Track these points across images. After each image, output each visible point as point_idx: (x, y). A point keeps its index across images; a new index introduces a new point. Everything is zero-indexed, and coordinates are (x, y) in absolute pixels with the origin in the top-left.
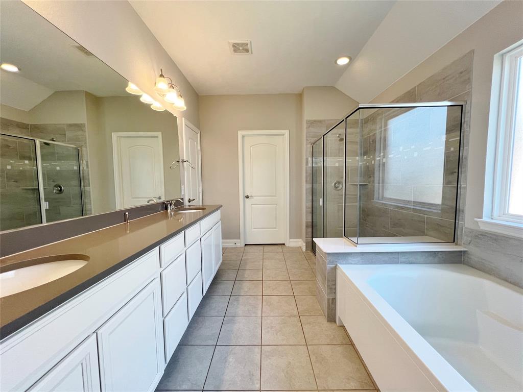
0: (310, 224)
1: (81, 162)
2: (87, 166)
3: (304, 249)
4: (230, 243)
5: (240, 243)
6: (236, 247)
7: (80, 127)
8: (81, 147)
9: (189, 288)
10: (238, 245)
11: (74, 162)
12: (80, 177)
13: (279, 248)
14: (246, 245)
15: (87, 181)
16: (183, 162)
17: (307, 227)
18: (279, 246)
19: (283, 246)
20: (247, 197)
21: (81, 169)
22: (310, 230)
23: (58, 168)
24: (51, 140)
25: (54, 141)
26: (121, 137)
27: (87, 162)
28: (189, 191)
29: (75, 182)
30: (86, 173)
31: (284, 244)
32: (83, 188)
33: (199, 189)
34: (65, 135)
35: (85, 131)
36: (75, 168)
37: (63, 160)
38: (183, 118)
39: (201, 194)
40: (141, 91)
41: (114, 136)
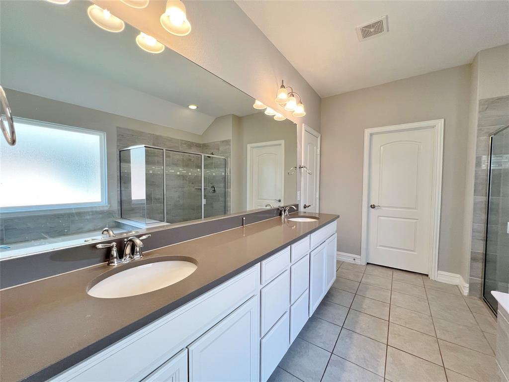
0: (481, 257)
1: (227, 169)
2: (230, 173)
3: (466, 292)
4: (348, 258)
5: (361, 261)
6: (355, 264)
7: (227, 142)
8: (227, 157)
9: (292, 308)
10: (358, 262)
11: (222, 170)
12: (225, 180)
13: (419, 279)
14: (368, 263)
15: (229, 184)
16: (301, 167)
17: (473, 259)
18: (417, 275)
19: (425, 277)
20: (373, 207)
21: (226, 174)
22: (480, 265)
23: (214, 174)
24: (211, 154)
25: (213, 154)
26: (253, 148)
27: (230, 169)
28: (304, 197)
29: (222, 185)
30: (229, 177)
31: (427, 275)
32: (226, 189)
33: (316, 194)
34: (219, 149)
35: (230, 145)
36: (223, 174)
37: (218, 168)
38: (303, 124)
39: (318, 200)
40: (265, 106)
41: (249, 146)
